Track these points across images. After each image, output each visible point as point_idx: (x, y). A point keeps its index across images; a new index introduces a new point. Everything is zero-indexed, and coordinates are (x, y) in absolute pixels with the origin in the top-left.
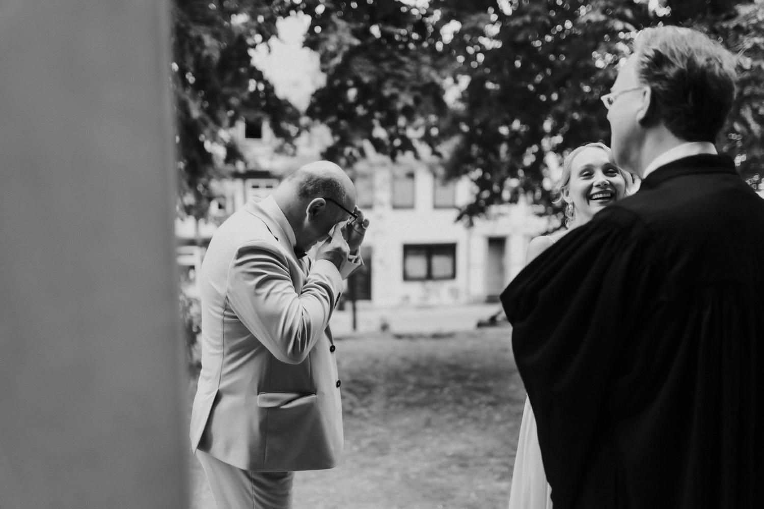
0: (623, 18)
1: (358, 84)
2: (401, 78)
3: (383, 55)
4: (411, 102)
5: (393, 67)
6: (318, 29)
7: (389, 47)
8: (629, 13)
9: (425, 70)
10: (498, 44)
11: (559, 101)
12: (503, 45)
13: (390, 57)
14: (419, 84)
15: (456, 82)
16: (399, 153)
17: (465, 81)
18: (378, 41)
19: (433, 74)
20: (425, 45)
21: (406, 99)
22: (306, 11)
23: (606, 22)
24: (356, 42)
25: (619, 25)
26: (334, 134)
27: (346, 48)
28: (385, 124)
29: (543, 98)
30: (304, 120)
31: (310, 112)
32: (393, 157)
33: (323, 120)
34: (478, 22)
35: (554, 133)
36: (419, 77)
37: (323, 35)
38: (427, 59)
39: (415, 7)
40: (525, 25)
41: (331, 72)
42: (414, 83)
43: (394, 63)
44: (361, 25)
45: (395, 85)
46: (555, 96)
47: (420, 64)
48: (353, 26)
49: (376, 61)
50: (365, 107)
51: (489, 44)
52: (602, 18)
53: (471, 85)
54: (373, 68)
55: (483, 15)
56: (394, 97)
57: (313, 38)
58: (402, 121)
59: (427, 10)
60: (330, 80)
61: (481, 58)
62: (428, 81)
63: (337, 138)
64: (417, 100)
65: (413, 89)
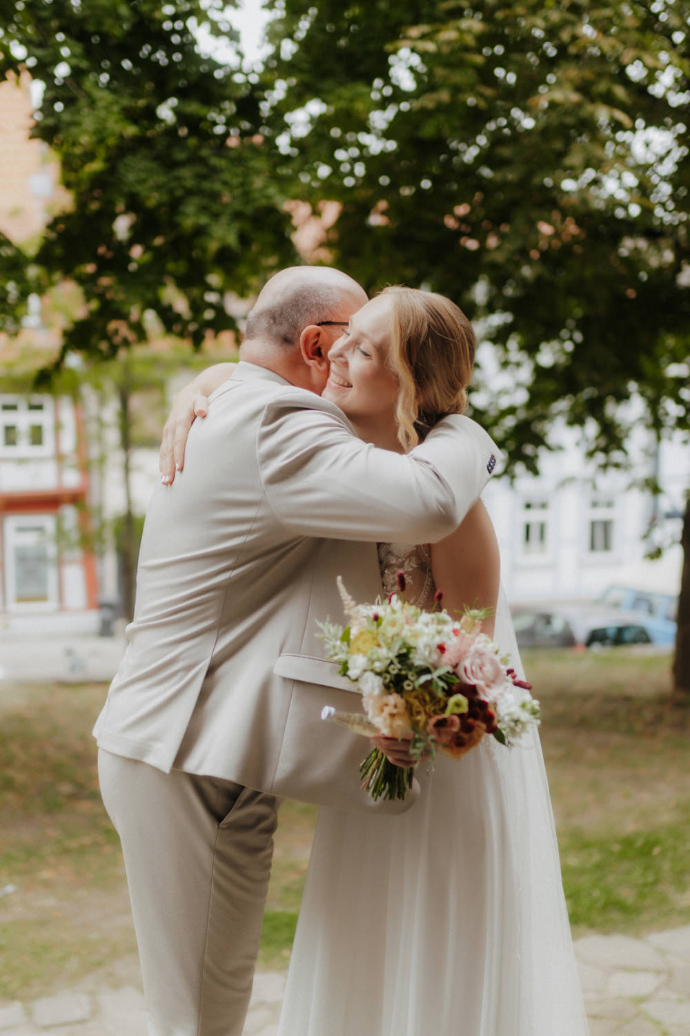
0: (609, 100)
1: (134, 204)
2: (215, 196)
3: (180, 156)
4: (232, 239)
5: (201, 177)
6: (59, 107)
7: (193, 142)
8: (620, 92)
9: (258, 182)
10: (392, 145)
11: (498, 248)
12: (399, 146)
13: (195, 159)
14: (249, 210)
15: (316, 213)
16: (209, 334)
17: (331, 211)
18: (171, 132)
19: (272, 190)
20: (258, 139)
21: (224, 234)
22: (36, 72)
23: (579, 105)
24: (131, 130)
25: (603, 115)
26: (88, 296)
27: (111, 141)
28: (184, 283)
29: (472, 244)
30: (33, 272)
31: (45, 257)
32: (197, 339)
33: (68, 272)
34: (352, 100)
35: (490, 308)
36: (247, 195)
37: (66, 117)
38: (260, 164)
39: (240, 71)
40: (441, 108)
41: (84, 187)
42: (238, 206)
43: (200, 169)
44: (142, 103)
45: (204, 209)
46: (492, 242)
47: (248, 173)
48: (126, 102)
49: (170, 165)
50: (148, 248)
51: (375, 145)
52: (575, 97)
53: (343, 218)
54: (161, 179)
55: (361, 88)
56: (200, 231)
57: (50, 121)
58: (214, 279)
59: (260, 75)
60: (82, 203)
61: (360, 170)
62: (264, 202)
63: (94, 305)
64: (244, 240)
65: (238, 216)
